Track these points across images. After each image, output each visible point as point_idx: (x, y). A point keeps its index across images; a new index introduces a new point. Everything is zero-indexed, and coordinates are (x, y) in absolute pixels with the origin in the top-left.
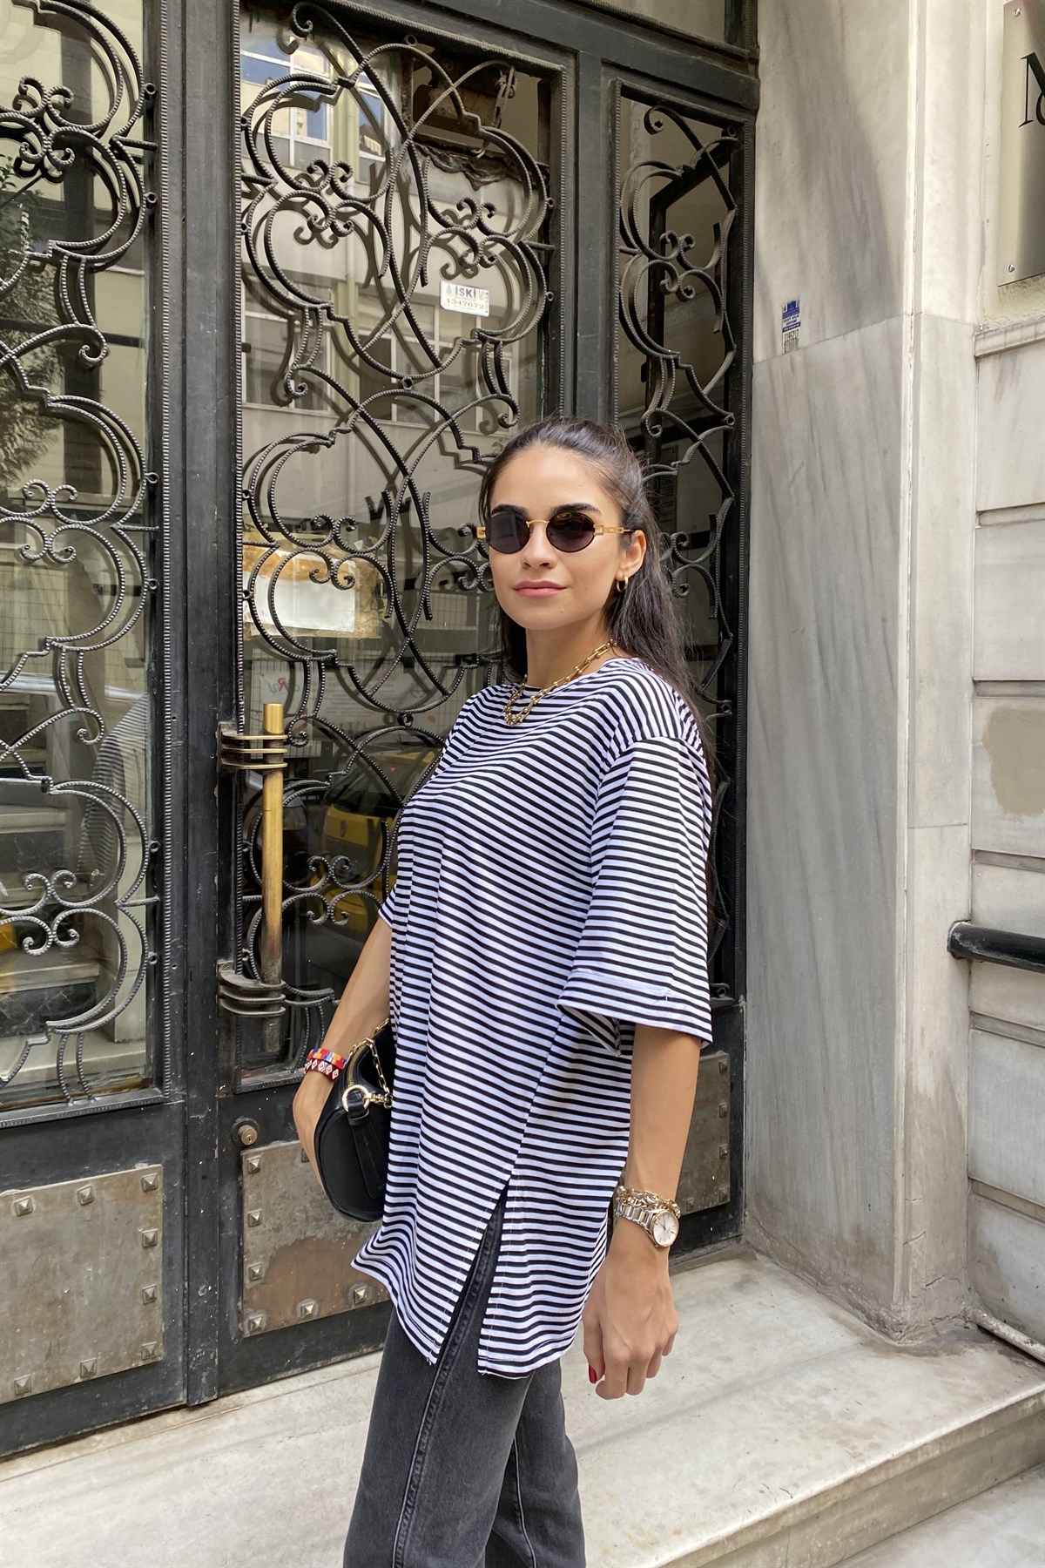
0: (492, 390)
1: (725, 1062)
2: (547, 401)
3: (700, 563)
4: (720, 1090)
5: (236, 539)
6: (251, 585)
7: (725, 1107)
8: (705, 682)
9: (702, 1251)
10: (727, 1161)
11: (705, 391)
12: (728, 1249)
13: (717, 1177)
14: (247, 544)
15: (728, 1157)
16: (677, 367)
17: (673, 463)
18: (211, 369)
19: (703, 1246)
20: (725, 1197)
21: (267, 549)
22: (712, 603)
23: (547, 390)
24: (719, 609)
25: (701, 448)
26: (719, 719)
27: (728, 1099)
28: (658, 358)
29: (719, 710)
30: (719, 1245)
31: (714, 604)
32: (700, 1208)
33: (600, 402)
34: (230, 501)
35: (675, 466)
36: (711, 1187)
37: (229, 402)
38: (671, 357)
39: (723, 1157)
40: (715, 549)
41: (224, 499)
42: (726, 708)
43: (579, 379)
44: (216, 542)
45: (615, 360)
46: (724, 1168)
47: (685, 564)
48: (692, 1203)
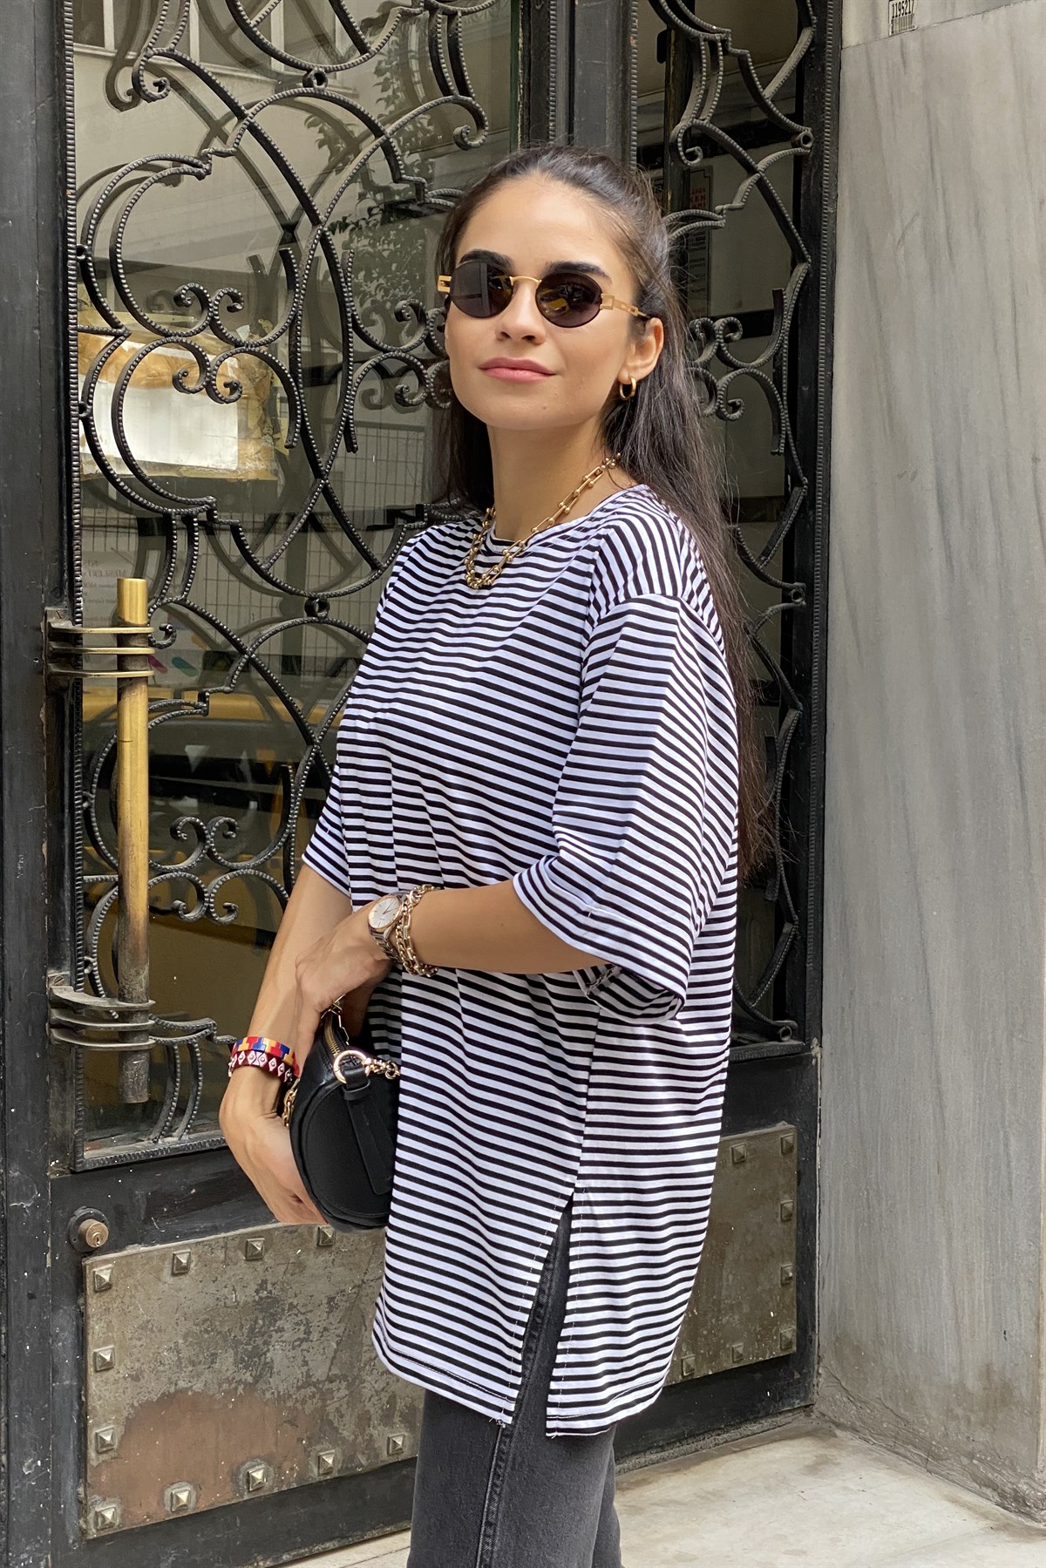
0: (446, 91)
1: (790, 1138)
2: (527, 107)
3: (758, 367)
4: (782, 1180)
5: (68, 323)
6: (88, 394)
7: (789, 1206)
8: (766, 553)
9: (755, 1427)
10: (792, 1289)
11: (768, 93)
12: (795, 1424)
13: (778, 1313)
14: (83, 330)
15: (793, 1283)
16: (726, 52)
17: (718, 208)
18: (28, 57)
19: (755, 1420)
20: (789, 1345)
21: (110, 338)
22: (777, 429)
23: (528, 88)
24: (787, 439)
25: (760, 184)
26: (784, 612)
27: (794, 1193)
28: (697, 39)
29: (786, 599)
30: (780, 1419)
31: (780, 431)
32: (752, 1360)
33: (610, 109)
34: (56, 265)
35: (721, 213)
36: (769, 1327)
37: (53, 108)
38: (717, 36)
39: (785, 1283)
40: (781, 346)
41: (46, 259)
42: (797, 595)
43: (579, 72)
44: (39, 328)
45: (633, 42)
46: (787, 1300)
47: (736, 368)
48: (740, 1350)
